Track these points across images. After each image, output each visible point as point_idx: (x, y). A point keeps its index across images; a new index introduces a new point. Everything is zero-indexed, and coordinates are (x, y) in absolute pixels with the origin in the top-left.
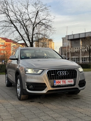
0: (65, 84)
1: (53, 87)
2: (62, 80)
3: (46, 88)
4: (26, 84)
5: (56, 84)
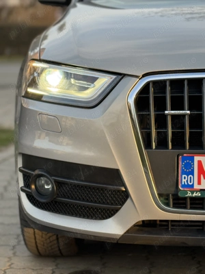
3: (125, 201)
4: (23, 167)
5: (199, 183)
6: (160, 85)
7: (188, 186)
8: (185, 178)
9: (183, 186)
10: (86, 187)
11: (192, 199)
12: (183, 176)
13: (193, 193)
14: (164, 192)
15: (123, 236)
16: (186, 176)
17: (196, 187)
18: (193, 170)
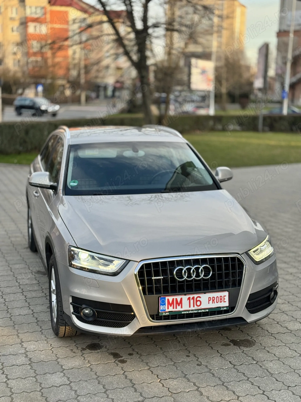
0: (196, 307)
1: (156, 316)
2: (187, 296)
3: (134, 319)
4: (72, 302)
5: (168, 308)
6: (148, 265)
7: (163, 310)
8: (162, 307)
9: (161, 311)
10: (114, 313)
11: (165, 316)
12: (161, 306)
13: (165, 314)
14: (152, 314)
15: (132, 335)
16: (162, 306)
17: (167, 310)
18: (165, 303)
